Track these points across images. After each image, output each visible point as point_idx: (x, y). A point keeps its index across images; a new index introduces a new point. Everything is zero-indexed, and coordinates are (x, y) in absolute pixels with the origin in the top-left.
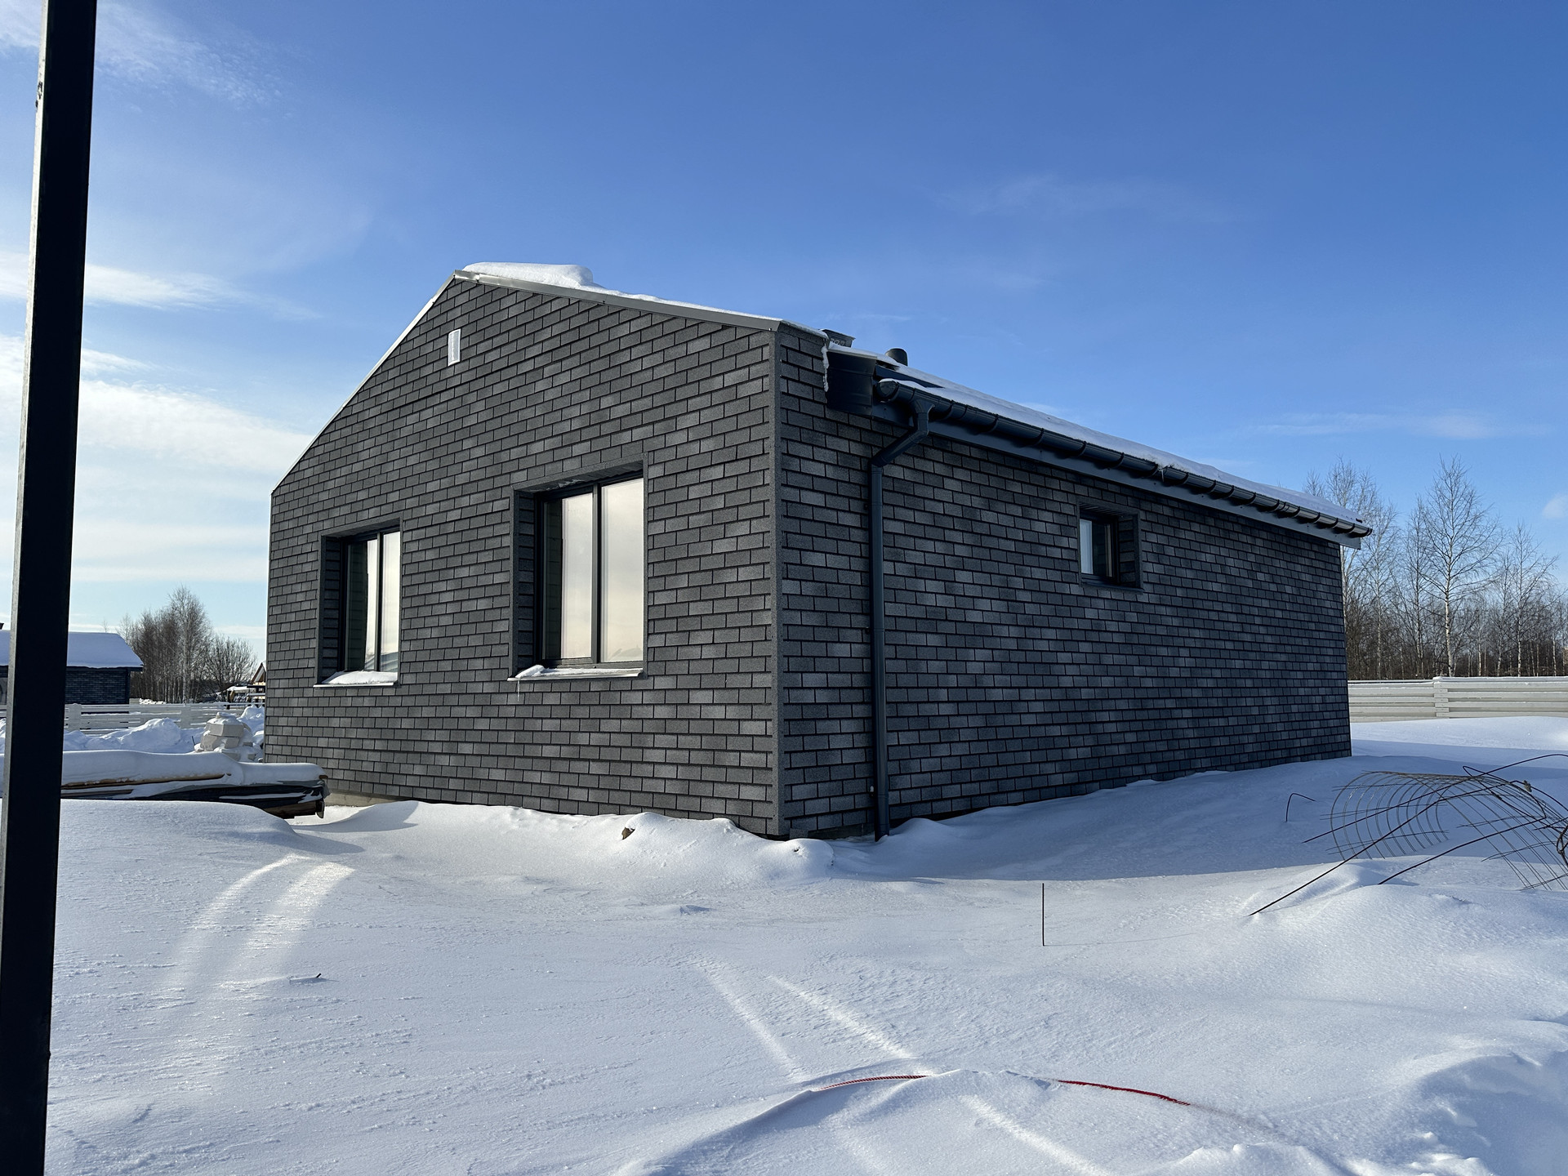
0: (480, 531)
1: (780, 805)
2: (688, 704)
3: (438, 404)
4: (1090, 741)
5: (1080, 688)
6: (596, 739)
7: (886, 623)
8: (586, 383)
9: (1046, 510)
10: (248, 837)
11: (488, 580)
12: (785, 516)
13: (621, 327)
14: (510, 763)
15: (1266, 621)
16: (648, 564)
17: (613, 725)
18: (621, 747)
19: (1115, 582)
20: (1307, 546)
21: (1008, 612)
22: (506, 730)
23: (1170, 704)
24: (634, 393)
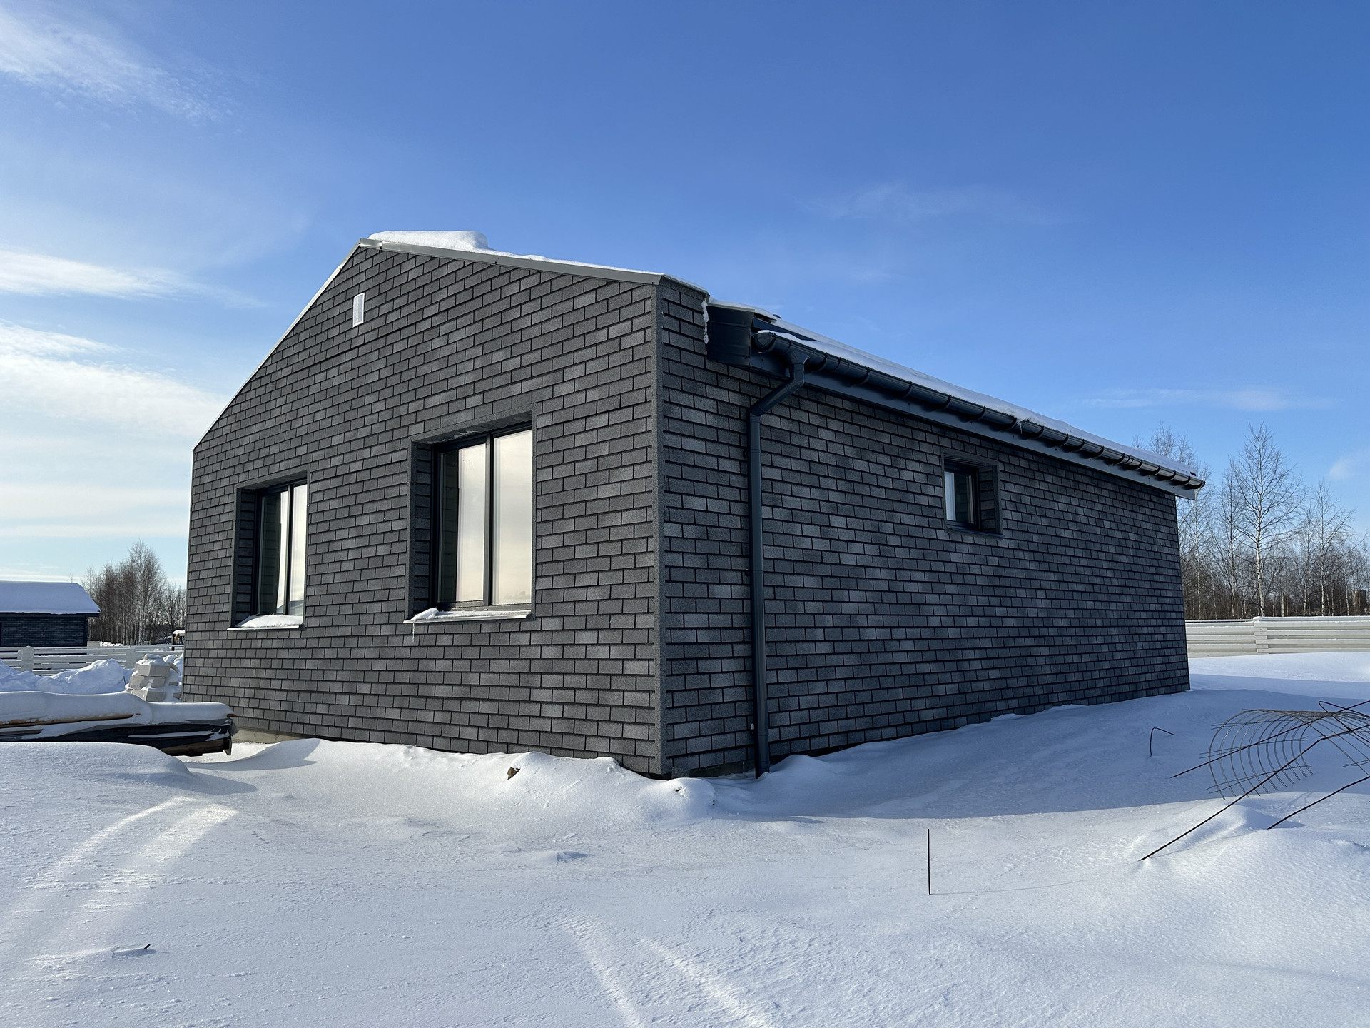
0: (380, 481)
1: (662, 744)
2: (574, 644)
3: (344, 363)
4: (957, 677)
5: (947, 627)
6: (486, 679)
7: (763, 566)
8: (479, 340)
9: (913, 460)
10: (139, 778)
11: (386, 527)
12: (666, 461)
13: (512, 285)
14: (405, 702)
15: (1113, 565)
16: (537, 509)
17: (501, 666)
18: (509, 687)
19: (976, 528)
20: (1147, 497)
21: (880, 556)
22: (402, 671)
23: (1029, 642)
24: (524, 347)
